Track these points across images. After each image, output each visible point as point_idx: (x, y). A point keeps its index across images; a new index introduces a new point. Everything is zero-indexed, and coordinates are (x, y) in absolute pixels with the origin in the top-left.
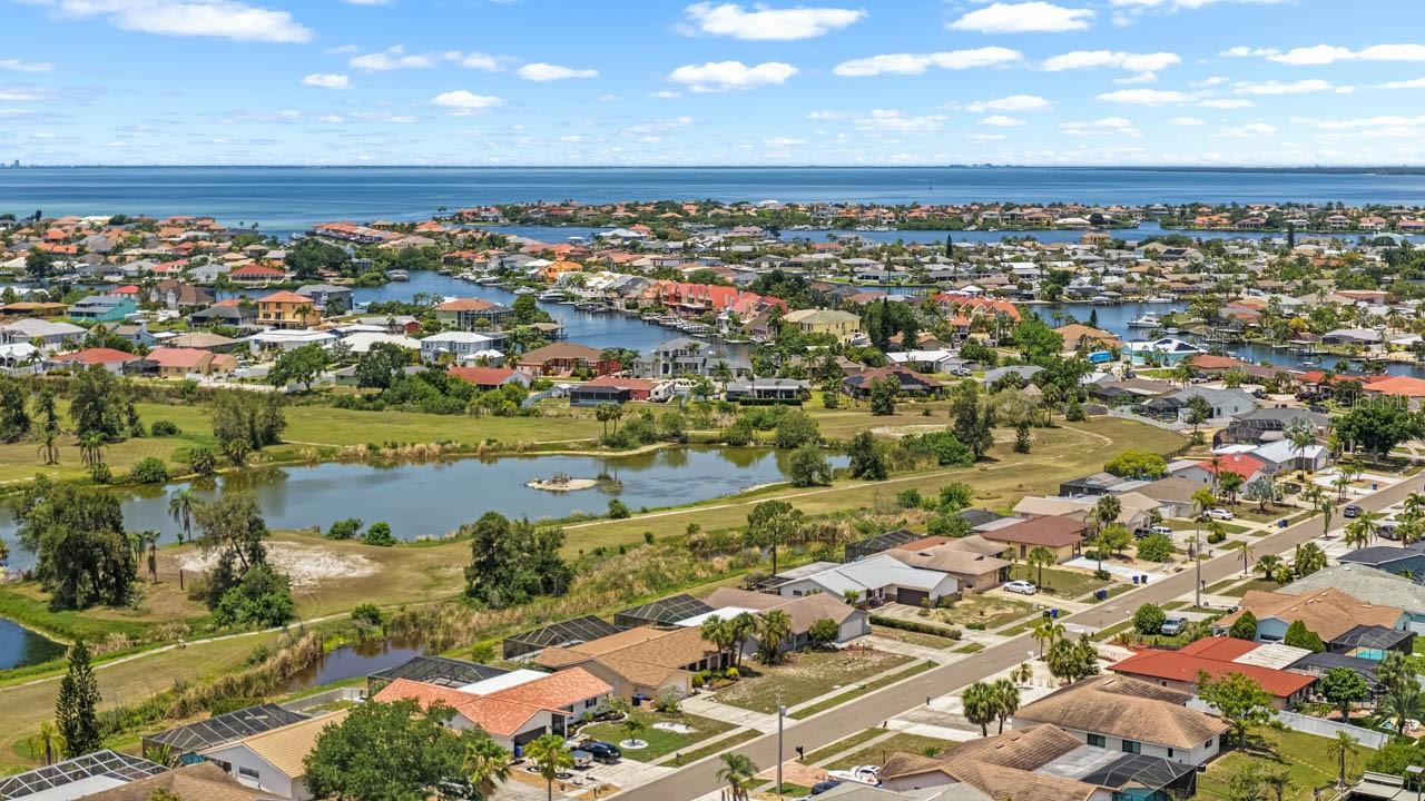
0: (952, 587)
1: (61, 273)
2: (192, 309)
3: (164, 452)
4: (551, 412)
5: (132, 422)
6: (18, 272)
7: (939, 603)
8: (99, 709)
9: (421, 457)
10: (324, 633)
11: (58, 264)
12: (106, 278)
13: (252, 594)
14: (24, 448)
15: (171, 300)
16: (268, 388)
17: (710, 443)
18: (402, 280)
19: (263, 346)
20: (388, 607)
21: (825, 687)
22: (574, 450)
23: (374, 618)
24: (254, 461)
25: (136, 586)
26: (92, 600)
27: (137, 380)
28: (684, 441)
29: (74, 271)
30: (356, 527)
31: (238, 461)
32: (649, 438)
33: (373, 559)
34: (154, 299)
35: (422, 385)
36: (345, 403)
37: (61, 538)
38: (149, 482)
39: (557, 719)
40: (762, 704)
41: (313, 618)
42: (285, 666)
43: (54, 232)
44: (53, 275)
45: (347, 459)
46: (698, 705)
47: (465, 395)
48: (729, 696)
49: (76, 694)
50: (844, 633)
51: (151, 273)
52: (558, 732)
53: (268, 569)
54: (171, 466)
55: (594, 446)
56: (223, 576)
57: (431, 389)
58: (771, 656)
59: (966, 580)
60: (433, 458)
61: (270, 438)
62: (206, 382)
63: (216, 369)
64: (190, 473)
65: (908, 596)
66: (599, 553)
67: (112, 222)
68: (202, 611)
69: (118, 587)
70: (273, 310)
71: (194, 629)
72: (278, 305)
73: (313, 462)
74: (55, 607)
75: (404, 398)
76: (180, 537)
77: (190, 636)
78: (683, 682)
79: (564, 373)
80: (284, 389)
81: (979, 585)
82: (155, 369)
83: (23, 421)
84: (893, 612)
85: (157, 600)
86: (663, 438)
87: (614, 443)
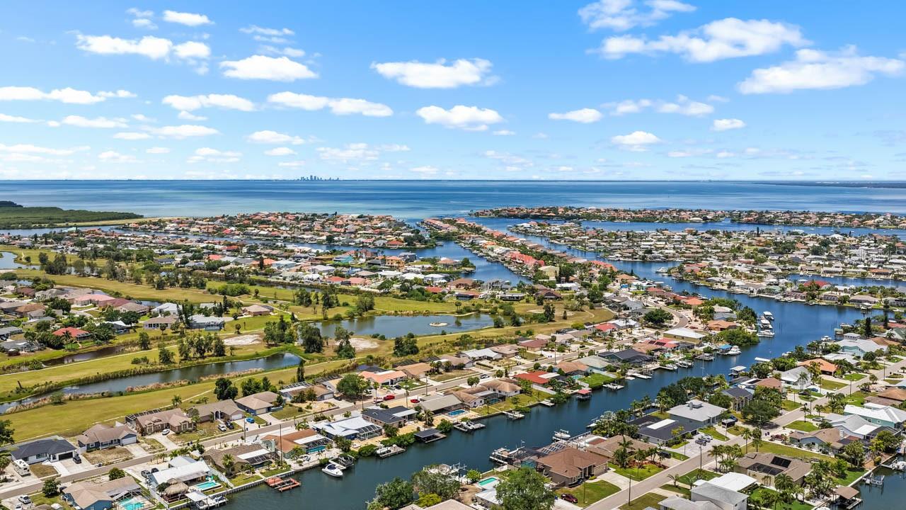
0: (500, 356)
1: (337, 242)
2: (369, 259)
3: (342, 312)
4: (449, 301)
5: (337, 302)
6: (324, 241)
7: (496, 360)
8: (305, 375)
9: (408, 315)
10: (360, 361)
11: (336, 238)
13: (346, 351)
14: (310, 309)
15: (364, 256)
16: (378, 291)
17: (486, 313)
18: (442, 246)
19: (382, 276)
20: (375, 355)
21: (455, 377)
23: (371, 357)
24: (365, 315)
25: (323, 348)
26: (313, 352)
27: (343, 287)
28: (480, 312)
29: (340, 241)
30: (378, 335)
31: (361, 315)
32: (469, 311)
33: (379, 344)
34: (359, 255)
35: (417, 292)
36: (396, 297)
37: (307, 337)
38: (336, 320)
39: (392, 381)
40: (438, 380)
41: (358, 357)
42: (348, 367)
43: (339, 222)
44: (333, 243)
45: (389, 315)
46: (423, 380)
47: (428, 296)
48: (433, 378)
49: (300, 371)
50: (467, 365)
51: (363, 243)
52: (392, 384)
53: (350, 346)
54: (343, 315)
55: (453, 313)
56: (341, 347)
57: (419, 293)
58: (447, 370)
59: (504, 355)
60: (411, 315)
61: (371, 308)
62: (362, 288)
63: (365, 284)
65: (489, 358)
66: (431, 344)
67: (359, 217)
68: (336, 355)
69: (319, 349)
70: (390, 262)
71: (334, 358)
72: (392, 260)
73: (380, 315)
74: (306, 352)
75: (412, 296)
76: (333, 338)
77: (331, 360)
78: (422, 375)
79: (462, 288)
80: (382, 291)
81: (508, 356)
82: (349, 283)
83: (310, 301)
84: (483, 362)
85: (328, 352)
86: (474, 311)
87: (459, 312)
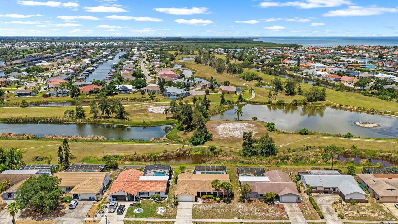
11: (385, 57)
12: (394, 60)
15: (388, 66)
19: (376, 78)
22: (395, 115)
27: (334, 82)
29: (388, 58)
31: (305, 103)
34: (385, 65)
35: (386, 91)
38: (278, 105)
44: (384, 59)
57: (388, 93)
60: (354, 110)
61: (321, 99)
63: (354, 82)
64: (290, 105)
73: (324, 107)
75: (378, 94)
76: (236, 119)
80: (359, 88)
82: (340, 80)
